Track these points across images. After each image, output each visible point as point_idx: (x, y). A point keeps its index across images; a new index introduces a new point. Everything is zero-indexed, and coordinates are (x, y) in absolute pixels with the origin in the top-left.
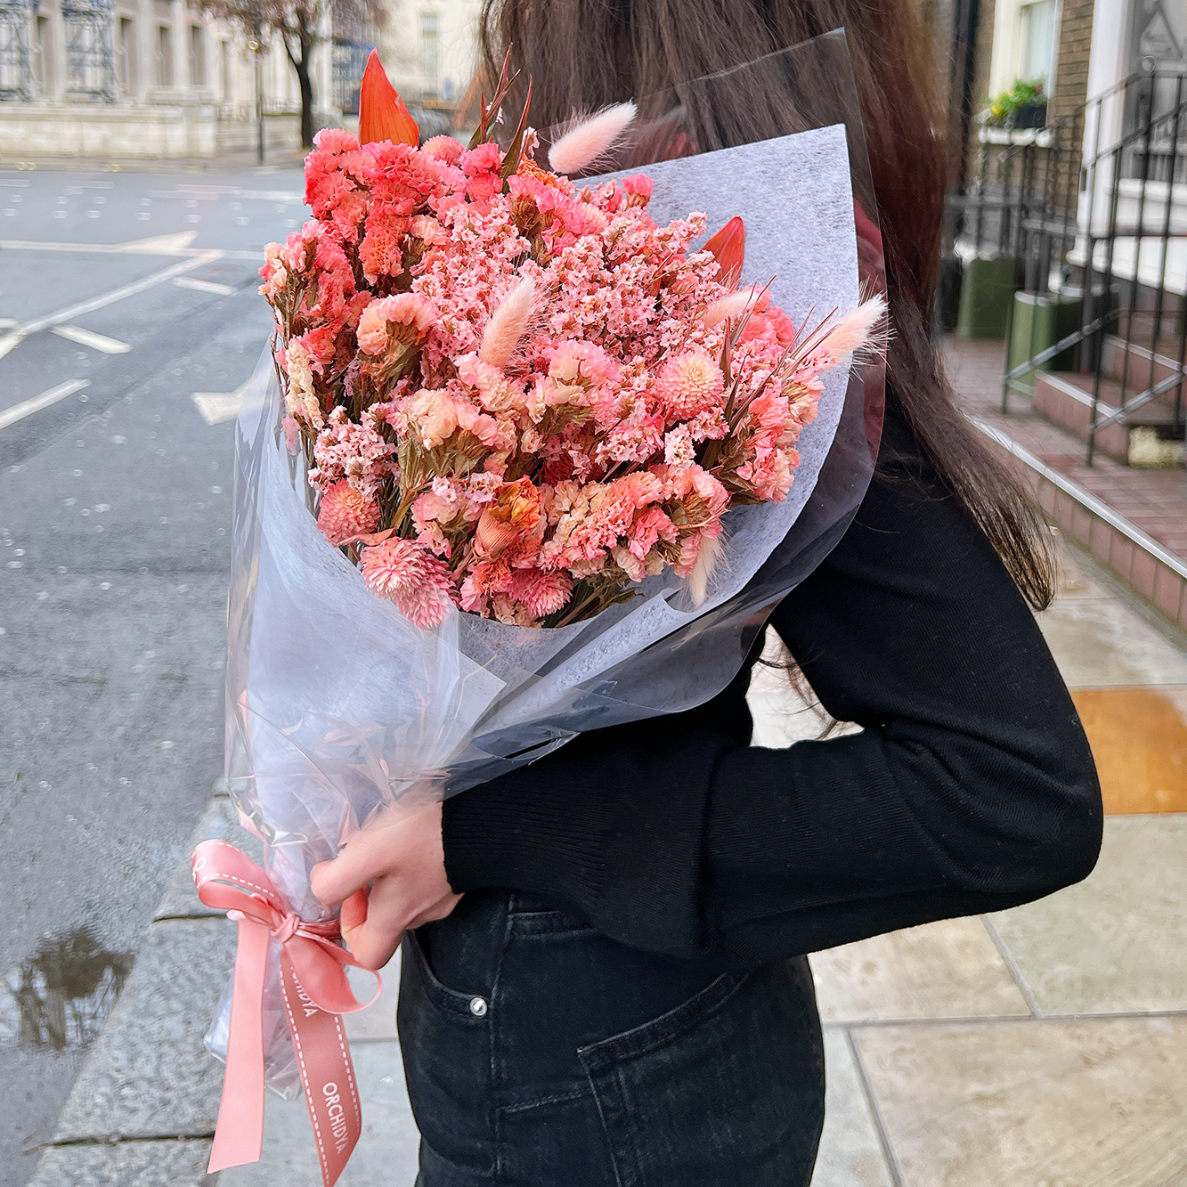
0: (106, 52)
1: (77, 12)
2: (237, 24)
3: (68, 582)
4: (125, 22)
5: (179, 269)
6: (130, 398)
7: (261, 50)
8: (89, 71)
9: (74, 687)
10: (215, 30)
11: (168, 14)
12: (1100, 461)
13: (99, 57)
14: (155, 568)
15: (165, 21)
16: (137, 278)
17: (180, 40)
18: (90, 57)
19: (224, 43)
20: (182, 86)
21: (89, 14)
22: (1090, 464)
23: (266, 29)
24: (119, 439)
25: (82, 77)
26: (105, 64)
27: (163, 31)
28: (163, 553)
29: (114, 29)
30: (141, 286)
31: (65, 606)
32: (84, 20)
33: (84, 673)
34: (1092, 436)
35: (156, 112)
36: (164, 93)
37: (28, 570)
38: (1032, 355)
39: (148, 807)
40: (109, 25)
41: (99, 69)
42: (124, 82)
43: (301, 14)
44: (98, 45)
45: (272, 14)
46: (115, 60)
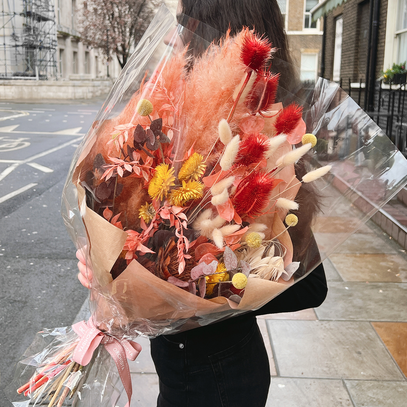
0: (55, 62)
1: (44, 48)
2: (101, 50)
3: (19, 262)
4: (61, 51)
5: (75, 141)
6: (51, 190)
7: (109, 59)
8: (48, 68)
9: (14, 304)
10: (93, 53)
11: (77, 47)
13: (52, 64)
14: (50, 257)
15: (76, 50)
16: (60, 144)
17: (81, 57)
18: (49, 64)
19: (96, 57)
20: (81, 74)
21: (49, 48)
23: (111, 52)
24: (44, 206)
25: (46, 71)
26: (55, 66)
27: (75, 53)
28: (54, 251)
29: (58, 53)
30: (60, 147)
31: (16, 271)
32: (46, 50)
33: (19, 299)
35: (71, 83)
36: (75, 76)
37: (5, 256)
40: (55, 51)
41: (52, 68)
42: (61, 72)
43: (123, 46)
44: (52, 60)
45: (113, 46)
46: (58, 64)
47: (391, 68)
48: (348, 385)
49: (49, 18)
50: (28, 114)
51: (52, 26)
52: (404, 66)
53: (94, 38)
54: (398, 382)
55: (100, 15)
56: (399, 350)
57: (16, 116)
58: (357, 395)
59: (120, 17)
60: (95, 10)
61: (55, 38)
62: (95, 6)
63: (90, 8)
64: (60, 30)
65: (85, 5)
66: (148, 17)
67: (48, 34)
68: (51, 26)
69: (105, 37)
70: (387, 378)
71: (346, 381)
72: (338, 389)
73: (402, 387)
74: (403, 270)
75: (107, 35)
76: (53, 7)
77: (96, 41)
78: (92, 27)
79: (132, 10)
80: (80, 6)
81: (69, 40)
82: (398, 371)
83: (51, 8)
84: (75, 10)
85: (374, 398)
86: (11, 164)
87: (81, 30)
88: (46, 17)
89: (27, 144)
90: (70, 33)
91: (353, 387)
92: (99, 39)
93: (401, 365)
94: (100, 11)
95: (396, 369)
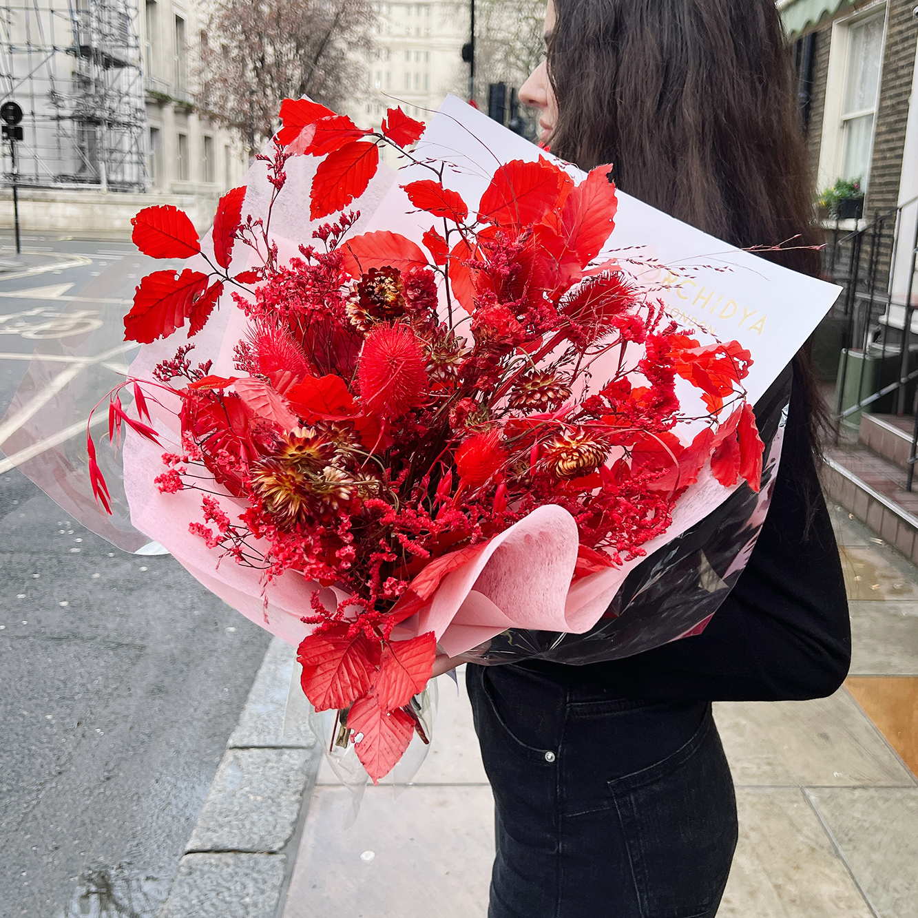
0: (140, 154)
1: (119, 124)
2: (236, 133)
3: (116, 565)
4: (154, 131)
8: (127, 167)
9: (120, 651)
10: (221, 137)
11: (186, 126)
12: (915, 484)
13: (135, 158)
15: (184, 131)
17: (194, 145)
18: (128, 158)
19: (227, 147)
20: (195, 181)
21: (128, 125)
22: (909, 489)
23: (257, 137)
25: (123, 172)
26: (140, 163)
27: (182, 137)
29: (146, 135)
31: (113, 584)
32: (124, 129)
33: (126, 641)
34: (912, 466)
35: (176, 199)
36: (182, 185)
37: (85, 554)
38: (859, 400)
39: (178, 752)
40: (142, 133)
41: (135, 166)
42: (153, 176)
44: (134, 149)
45: (262, 125)
46: (146, 160)
47: (832, 188)
48: (813, 798)
49: (129, 61)
50: (89, 262)
51: (135, 79)
52: (859, 183)
53: (222, 107)
54: (905, 791)
55: (234, 60)
56: (899, 730)
57: (65, 265)
58: (832, 815)
59: (278, 64)
60: (225, 48)
61: (140, 104)
62: (225, 42)
63: (215, 44)
64: (151, 88)
65: (203, 35)
66: (333, 68)
67: (127, 94)
68: (132, 79)
69: (246, 107)
70: (883, 783)
71: (807, 791)
72: (795, 805)
73: (914, 798)
74: (884, 577)
75: (251, 103)
76: (136, 38)
77: (227, 114)
78: (219, 85)
79: (302, 52)
80: (192, 39)
81: (169, 110)
82: (902, 768)
83: (132, 41)
84: (182, 48)
85: (865, 821)
86: (68, 365)
87: (196, 89)
88: (122, 59)
89: (96, 324)
90: (172, 95)
91: (823, 801)
92: (233, 109)
93: (906, 758)
94: (234, 53)
95: (897, 764)
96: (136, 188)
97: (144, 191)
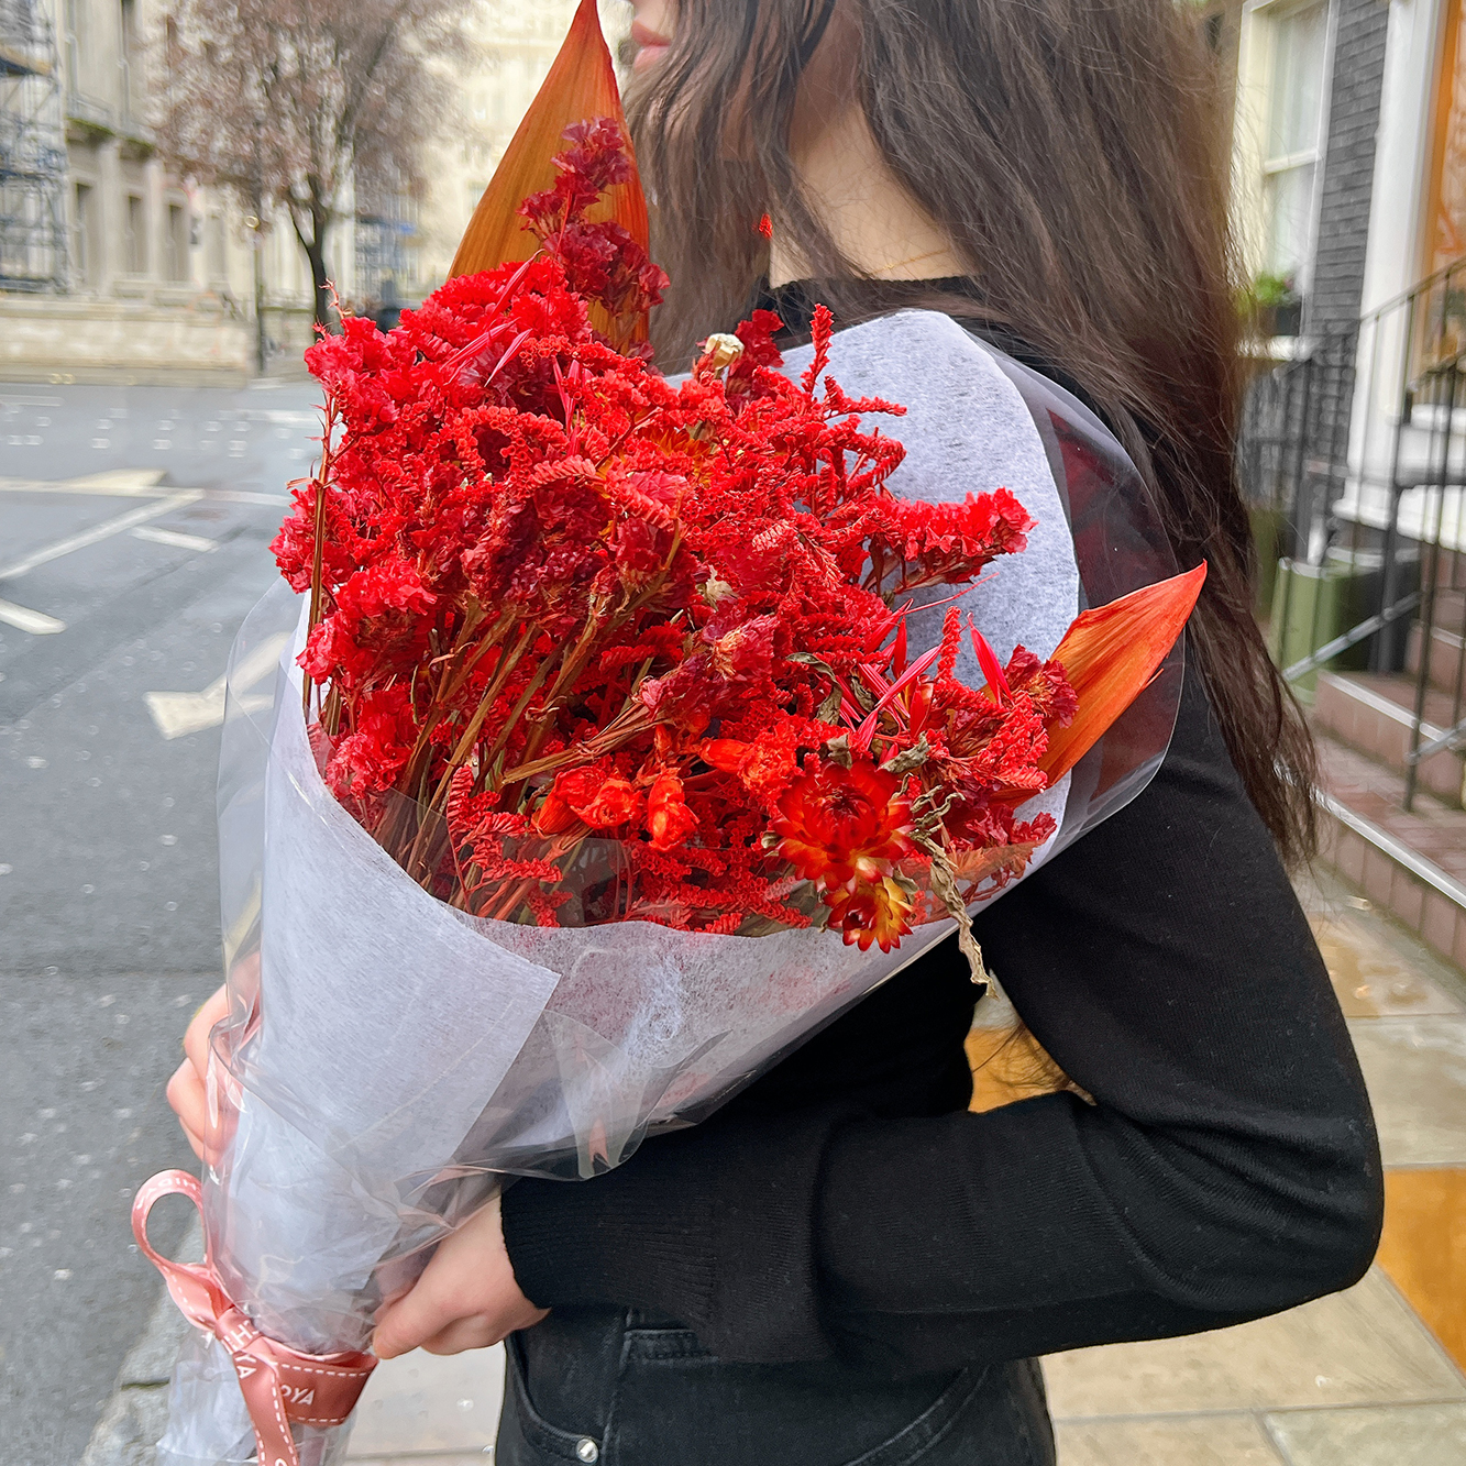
0: (56, 228)
1: (17, 175)
2: (230, 193)
4: (82, 189)
5: (141, 515)
6: (57, 699)
7: (262, 227)
8: (34, 252)
10: (200, 201)
11: (140, 179)
12: (1422, 802)
13: (47, 235)
14: (68, 965)
15: (137, 189)
16: (84, 527)
17: (155, 214)
18: (35, 234)
20: (154, 277)
21: (34, 178)
22: (1409, 807)
23: (268, 201)
24: (35, 762)
25: (26, 259)
26: (56, 243)
27: (134, 202)
28: (83, 942)
29: (68, 197)
30: (87, 538)
32: (24, 185)
34: (1413, 768)
35: (122, 306)
36: (134, 283)
38: (1313, 648)
39: (18, 1394)
40: (60, 192)
41: (47, 252)
42: (81, 265)
43: (313, 181)
44: (46, 219)
45: (275, 179)
46: (68, 238)
48: (1281, 1435)
49: (33, 67)
51: (46, 99)
52: (1292, 280)
53: (205, 149)
54: (1452, 1409)
55: (226, 67)
56: (1429, 1279)
59: (302, 76)
60: (210, 49)
61: (57, 140)
62: (208, 36)
63: (191, 40)
64: (77, 113)
65: (171, 27)
66: (402, 84)
67: (31, 123)
68: (40, 98)
69: (247, 148)
70: (1410, 1395)
71: (1271, 1421)
72: (1248, 1454)
74: (1377, 971)
75: (256, 142)
76: (48, 26)
77: (214, 160)
78: (199, 110)
79: (346, 55)
80: (151, 31)
81: (109, 154)
83: (38, 31)
84: (131, 44)
87: (158, 117)
88: (21, 61)
90: (115, 125)
91: (1303, 1441)
92: (223, 154)
94: (225, 55)
96: (49, 289)
97: (63, 292)
